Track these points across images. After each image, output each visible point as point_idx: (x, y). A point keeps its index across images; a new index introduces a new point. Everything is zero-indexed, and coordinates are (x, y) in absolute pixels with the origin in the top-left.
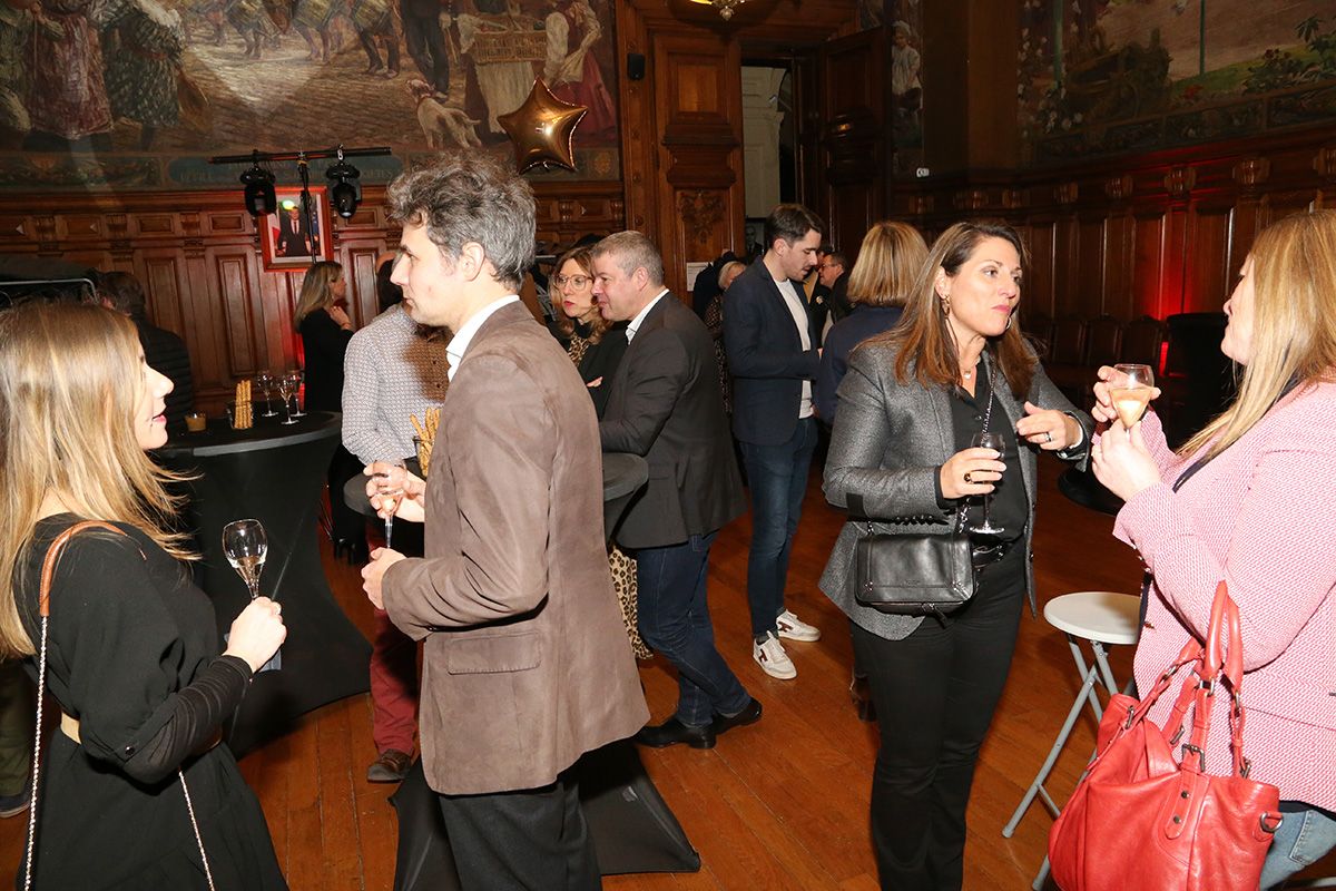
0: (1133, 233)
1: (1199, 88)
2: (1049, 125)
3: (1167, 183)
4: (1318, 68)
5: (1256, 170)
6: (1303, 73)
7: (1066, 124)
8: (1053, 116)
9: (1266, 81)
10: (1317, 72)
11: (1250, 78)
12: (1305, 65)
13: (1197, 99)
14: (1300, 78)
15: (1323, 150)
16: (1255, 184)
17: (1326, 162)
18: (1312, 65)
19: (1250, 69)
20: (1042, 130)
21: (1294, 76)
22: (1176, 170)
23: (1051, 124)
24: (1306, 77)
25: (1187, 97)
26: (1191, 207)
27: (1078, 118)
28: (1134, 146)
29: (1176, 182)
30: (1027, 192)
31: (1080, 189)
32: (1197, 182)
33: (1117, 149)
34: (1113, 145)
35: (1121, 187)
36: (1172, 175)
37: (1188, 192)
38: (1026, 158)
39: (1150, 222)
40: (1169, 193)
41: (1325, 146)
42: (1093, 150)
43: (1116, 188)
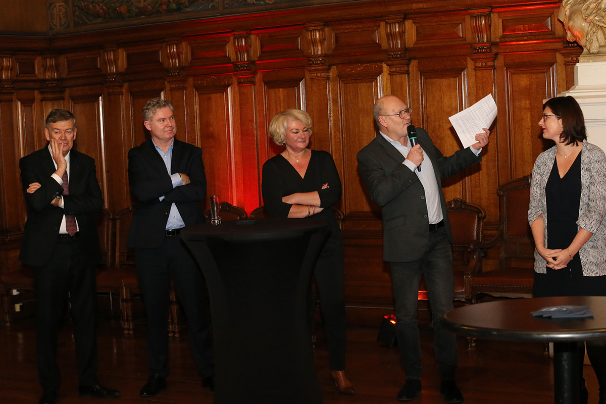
0: (196, 107)
3: (230, 51)
5: (322, 41)
15: (382, 24)
16: (323, 56)
17: (388, 35)
22: (239, 38)
26: (259, 77)
28: (189, 9)
29: (239, 50)
30: (63, 60)
31: (129, 57)
32: (262, 52)
33: (169, 11)
34: (164, 7)
35: (178, 55)
36: (234, 43)
37: (253, 62)
38: (60, 18)
39: (213, 96)
40: (233, 63)
41: (384, 20)
42: (142, 12)
43: (172, 56)
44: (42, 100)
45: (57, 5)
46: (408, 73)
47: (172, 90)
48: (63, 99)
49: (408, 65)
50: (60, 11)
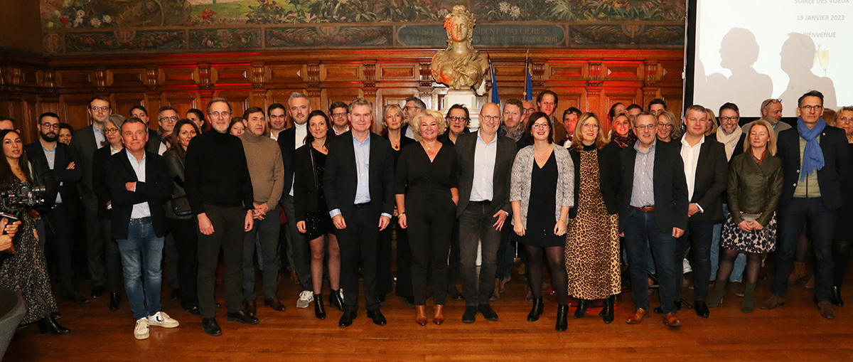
1: (213, 13)
2: (77, 20)
4: (295, 15)
5: (263, 74)
6: (286, 15)
7: (95, 22)
8: (80, 15)
9: (262, 17)
10: (293, 17)
11: (250, 12)
12: (287, 11)
13: (213, 20)
14: (284, 19)
15: (304, 66)
16: (263, 83)
18: (291, 12)
19: (250, 7)
20: (70, 24)
21: (280, 17)
22: (203, 68)
23: (79, 20)
24: (287, 19)
25: (204, 18)
27: (107, 19)
28: (162, 47)
29: (202, 76)
30: (58, 74)
31: (115, 77)
32: (219, 78)
33: (147, 48)
34: (143, 44)
35: (156, 77)
36: (199, 72)
37: (213, 85)
38: (54, 45)
39: (181, 105)
40: (198, 85)
41: (306, 63)
42: (124, 46)
43: (151, 77)
44: (41, 102)
45: (51, 35)
46: (320, 96)
47: (149, 100)
48: (58, 102)
49: (320, 92)
50: (54, 40)
